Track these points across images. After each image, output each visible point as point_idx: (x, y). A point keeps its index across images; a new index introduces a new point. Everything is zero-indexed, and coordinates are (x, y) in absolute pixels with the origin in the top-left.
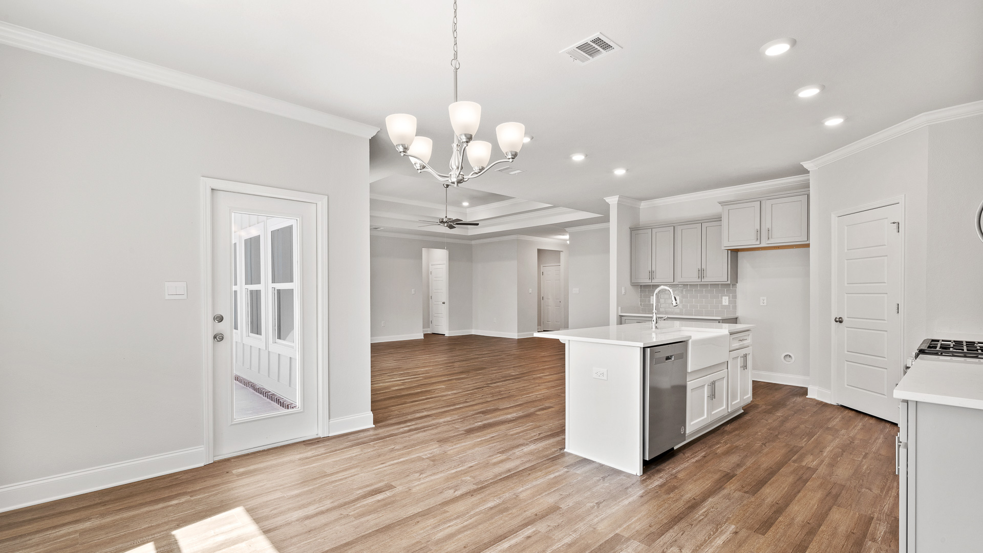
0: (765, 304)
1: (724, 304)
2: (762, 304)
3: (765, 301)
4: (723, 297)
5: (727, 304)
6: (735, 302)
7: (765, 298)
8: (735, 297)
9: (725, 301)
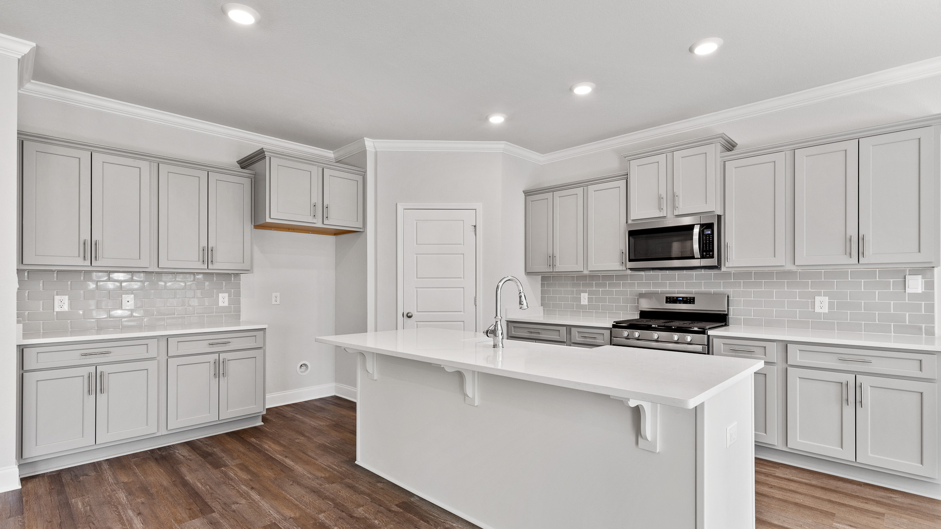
0: (278, 302)
1: (221, 304)
2: (274, 302)
3: (278, 299)
4: (220, 294)
5: (226, 304)
6: (239, 302)
7: (278, 294)
8: (238, 294)
9: (223, 300)
